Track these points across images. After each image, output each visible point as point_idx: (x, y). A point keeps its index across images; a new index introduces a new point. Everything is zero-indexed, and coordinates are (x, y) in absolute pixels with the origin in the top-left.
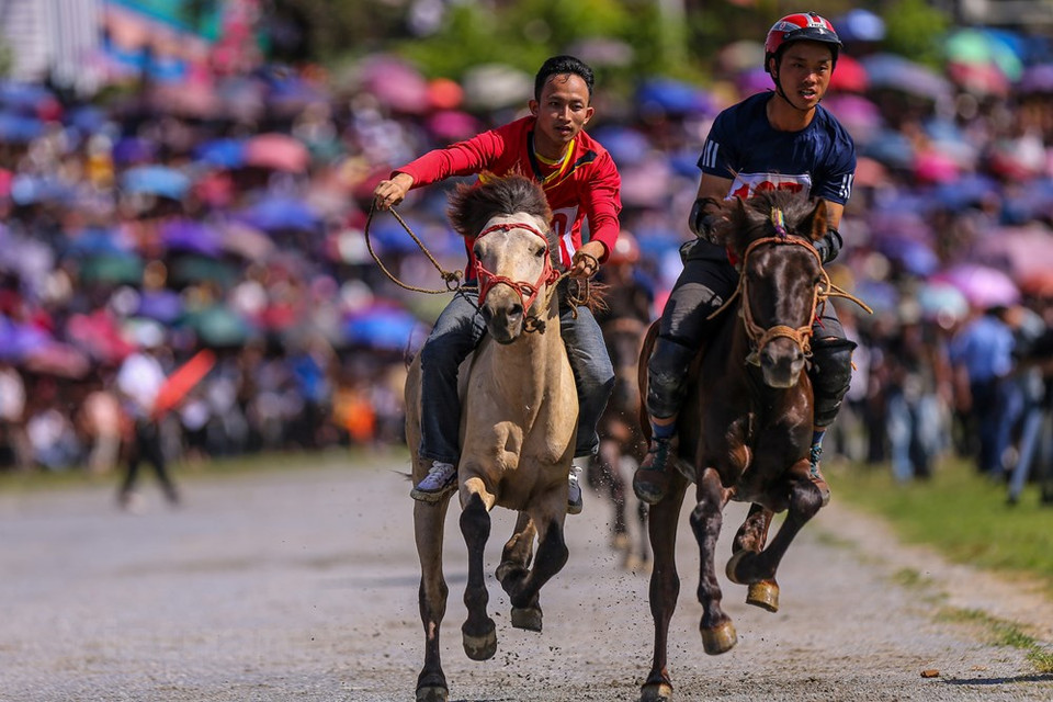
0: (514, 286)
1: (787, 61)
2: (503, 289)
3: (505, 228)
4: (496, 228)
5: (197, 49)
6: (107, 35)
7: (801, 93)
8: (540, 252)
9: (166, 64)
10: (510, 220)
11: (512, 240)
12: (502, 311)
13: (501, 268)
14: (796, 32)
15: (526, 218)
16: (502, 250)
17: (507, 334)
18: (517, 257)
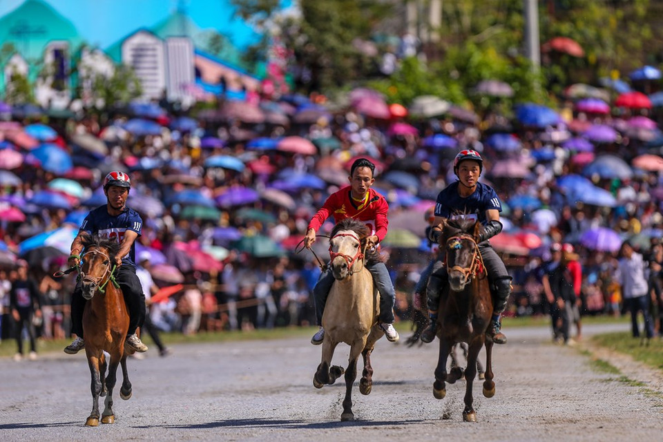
0: (344, 257)
1: (461, 169)
2: (340, 258)
3: (343, 235)
4: (340, 235)
5: (252, 84)
6: (198, 73)
7: (467, 181)
8: (356, 246)
9: (234, 87)
10: (346, 232)
11: (346, 240)
12: (339, 266)
13: (340, 251)
14: (463, 156)
15: (352, 232)
16: (341, 243)
17: (340, 275)
18: (347, 247)
